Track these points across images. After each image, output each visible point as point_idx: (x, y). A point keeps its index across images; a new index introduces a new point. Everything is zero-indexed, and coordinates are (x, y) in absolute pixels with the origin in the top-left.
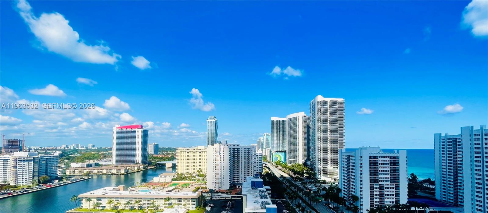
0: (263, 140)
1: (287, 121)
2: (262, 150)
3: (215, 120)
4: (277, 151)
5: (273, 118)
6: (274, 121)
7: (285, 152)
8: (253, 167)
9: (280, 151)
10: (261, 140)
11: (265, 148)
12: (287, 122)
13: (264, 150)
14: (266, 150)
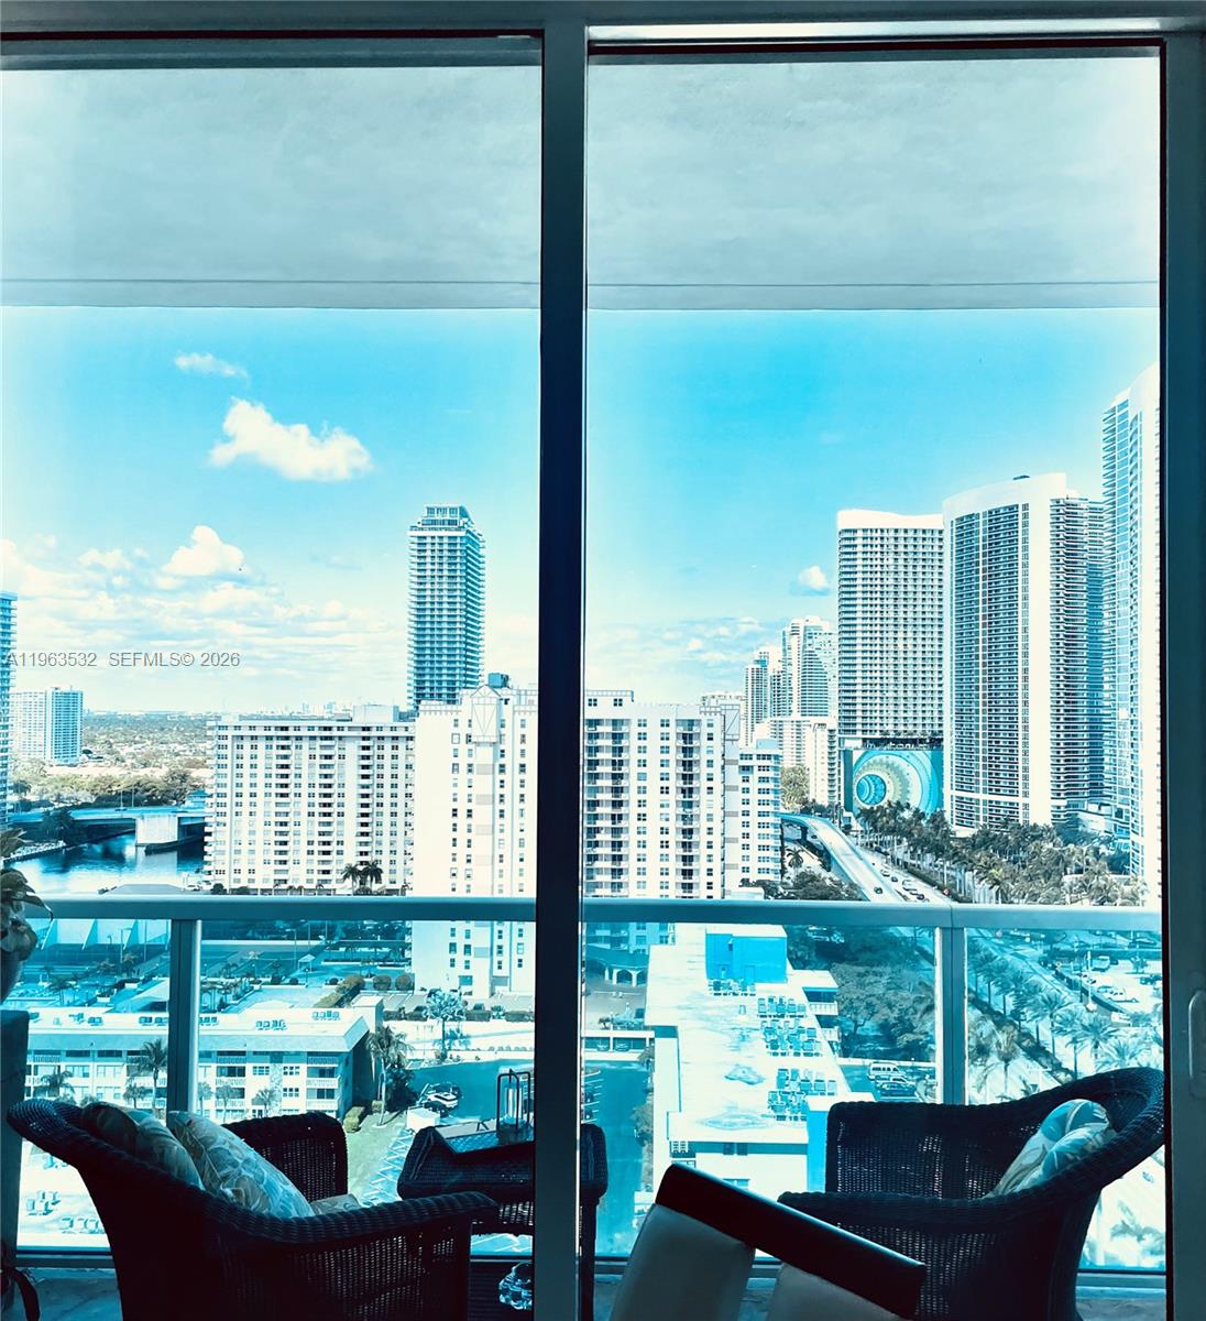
0: (786, 662)
1: (947, 536)
2: (778, 732)
3: (463, 533)
4: (878, 735)
5: (849, 518)
6: (860, 534)
7: (936, 742)
8: (717, 844)
9: (895, 741)
10: (770, 668)
11: (796, 716)
12: (947, 543)
13: (788, 730)
14: (808, 732)
